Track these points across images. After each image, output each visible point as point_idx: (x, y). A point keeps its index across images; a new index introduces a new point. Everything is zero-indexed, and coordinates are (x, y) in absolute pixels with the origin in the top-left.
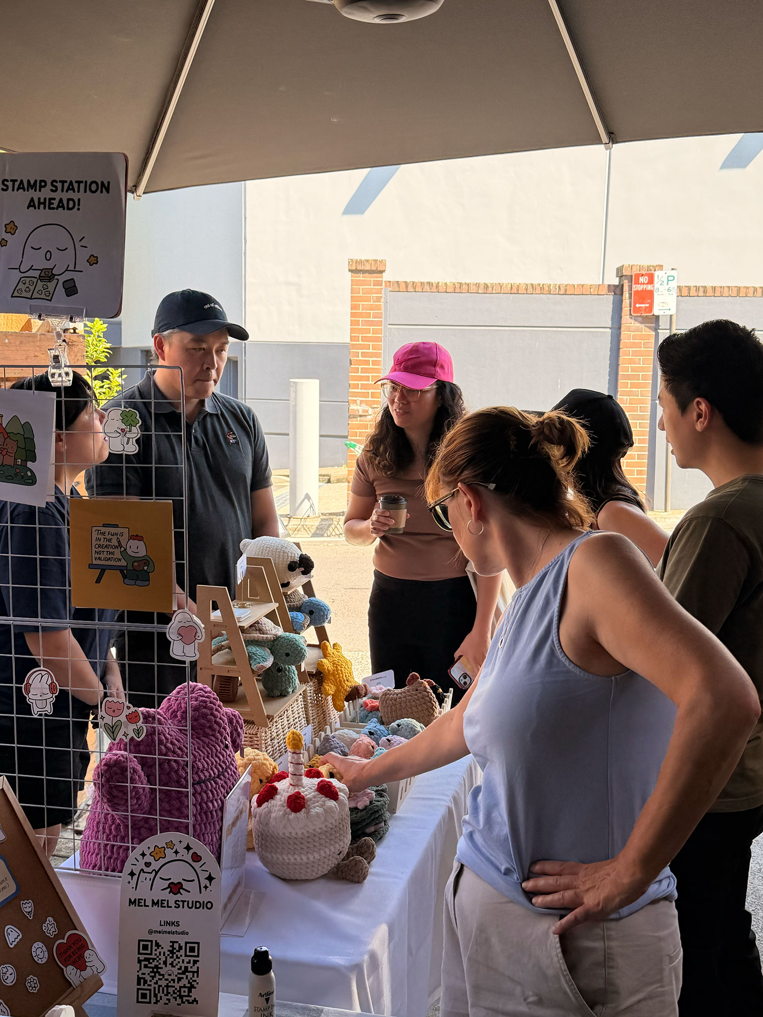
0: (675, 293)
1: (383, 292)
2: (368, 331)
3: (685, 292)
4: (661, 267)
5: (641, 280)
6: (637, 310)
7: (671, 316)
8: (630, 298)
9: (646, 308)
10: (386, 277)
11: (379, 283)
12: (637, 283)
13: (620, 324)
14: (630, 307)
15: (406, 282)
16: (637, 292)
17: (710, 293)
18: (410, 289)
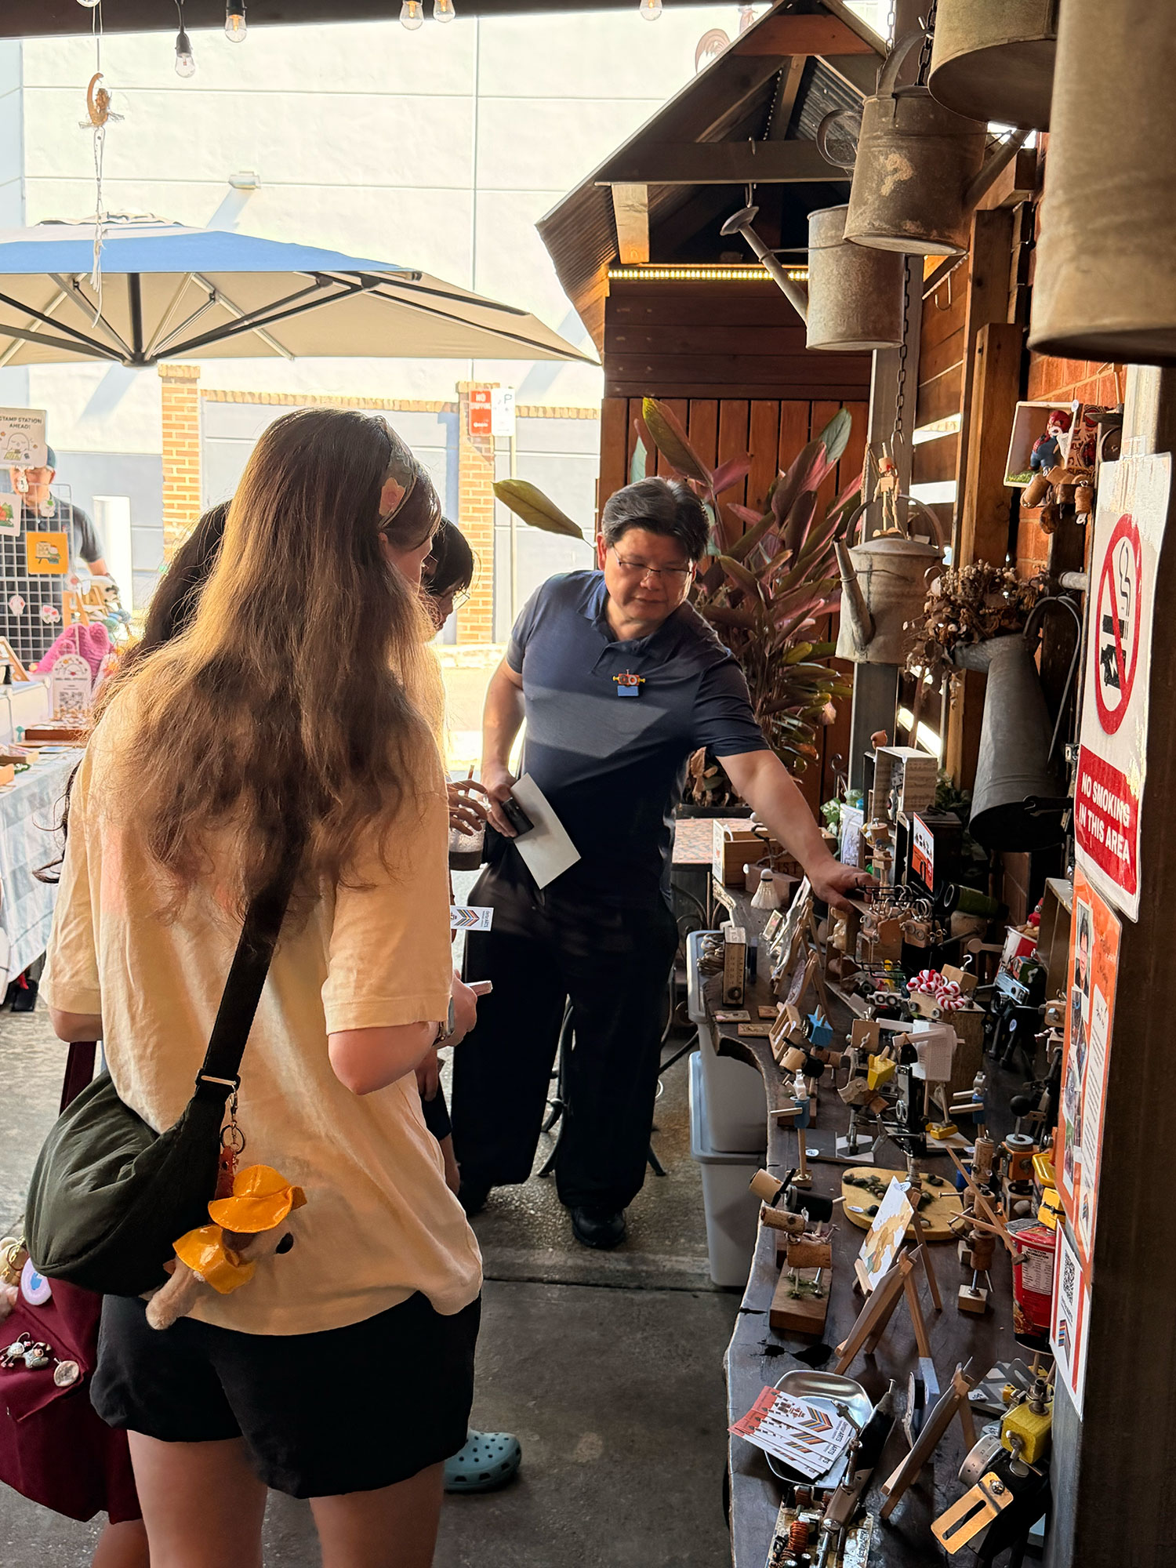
0: (513, 413)
1: (198, 401)
2: (183, 445)
3: (524, 412)
4: (498, 385)
5: (479, 397)
6: (476, 430)
7: (510, 438)
8: (468, 416)
9: (485, 428)
10: (200, 385)
11: (194, 392)
12: (474, 400)
13: (458, 445)
14: (468, 426)
15: (224, 392)
16: (474, 411)
17: (550, 413)
18: (230, 399)
